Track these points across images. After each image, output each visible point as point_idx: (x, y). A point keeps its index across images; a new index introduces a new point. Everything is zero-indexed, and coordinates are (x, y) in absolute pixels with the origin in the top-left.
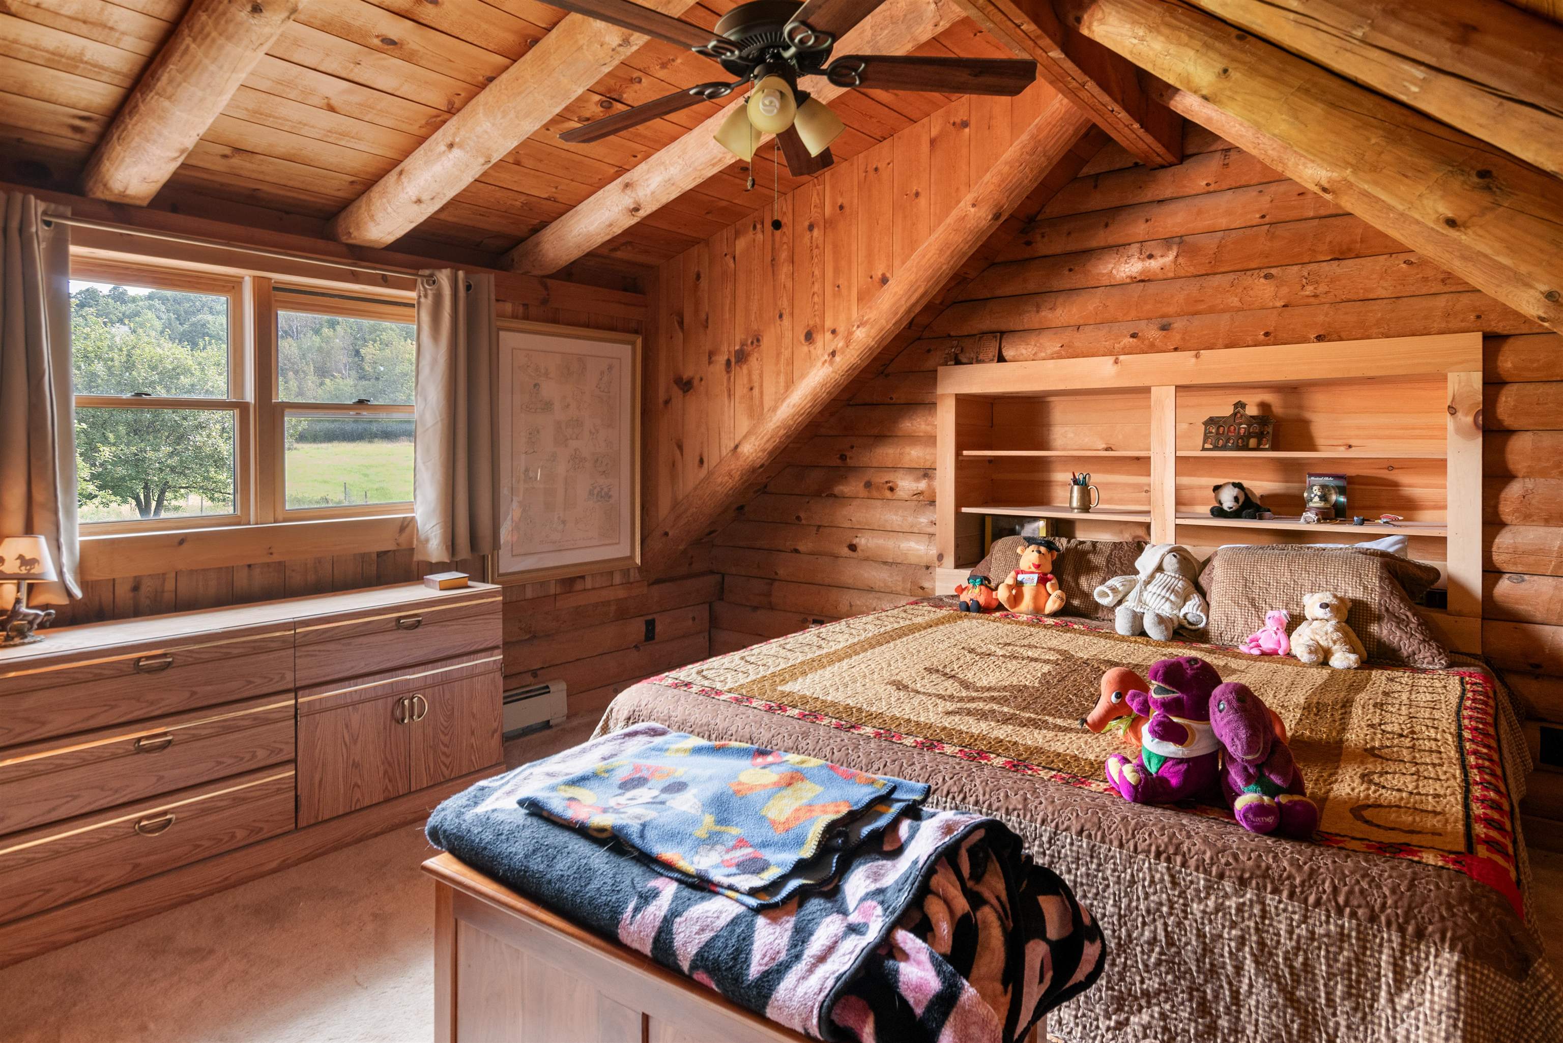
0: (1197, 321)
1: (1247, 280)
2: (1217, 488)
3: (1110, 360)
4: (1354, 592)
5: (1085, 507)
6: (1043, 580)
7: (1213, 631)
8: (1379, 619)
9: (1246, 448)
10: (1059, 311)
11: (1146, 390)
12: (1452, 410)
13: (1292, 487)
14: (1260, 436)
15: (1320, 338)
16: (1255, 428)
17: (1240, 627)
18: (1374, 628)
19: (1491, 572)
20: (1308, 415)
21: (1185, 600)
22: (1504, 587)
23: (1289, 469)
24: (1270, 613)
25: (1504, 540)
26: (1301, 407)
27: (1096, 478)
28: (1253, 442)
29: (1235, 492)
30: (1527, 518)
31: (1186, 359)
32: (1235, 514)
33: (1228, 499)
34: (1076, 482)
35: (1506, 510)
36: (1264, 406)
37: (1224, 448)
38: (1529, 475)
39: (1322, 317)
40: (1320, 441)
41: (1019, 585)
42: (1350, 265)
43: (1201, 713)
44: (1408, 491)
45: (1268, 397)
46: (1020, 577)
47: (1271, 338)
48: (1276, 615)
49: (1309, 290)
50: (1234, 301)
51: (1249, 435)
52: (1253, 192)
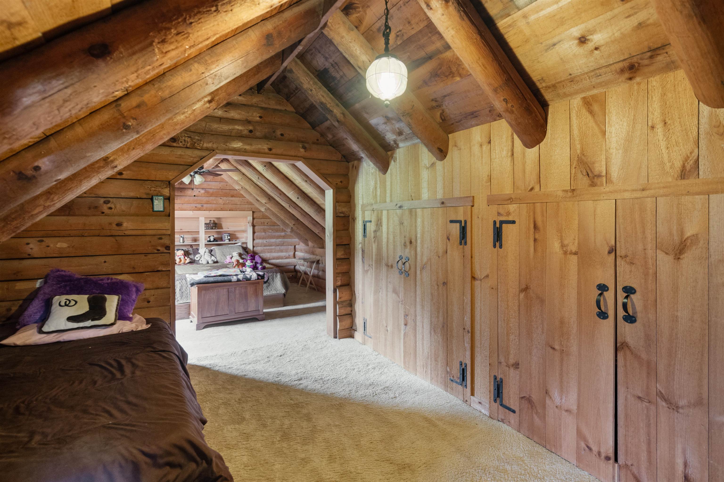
0: (208, 205)
1: (217, 198)
2: (209, 237)
3: (192, 211)
4: (240, 252)
5: (184, 242)
6: (184, 257)
7: (219, 261)
8: (243, 255)
9: (212, 229)
10: (178, 200)
11: (199, 218)
12: (249, 223)
13: (219, 236)
14: (215, 227)
15: (230, 210)
16: (214, 225)
17: (223, 260)
18: (242, 256)
19: (253, 247)
20: (222, 223)
21: (211, 257)
22: (255, 248)
23: (218, 233)
24: (227, 257)
25: (255, 242)
26: (220, 221)
27: (185, 236)
28: (214, 228)
29: (213, 237)
30: (257, 238)
31: (207, 212)
32: (213, 241)
33: (212, 239)
34: (181, 237)
35: (255, 237)
36: (214, 221)
37: (208, 229)
38: (259, 232)
39: (230, 206)
40: (224, 227)
41: (180, 258)
42: (233, 198)
44: (237, 236)
45: (214, 219)
46: (179, 257)
47: (222, 210)
48: (228, 257)
49: (227, 202)
50: (215, 202)
51: (213, 227)
52: (218, 183)
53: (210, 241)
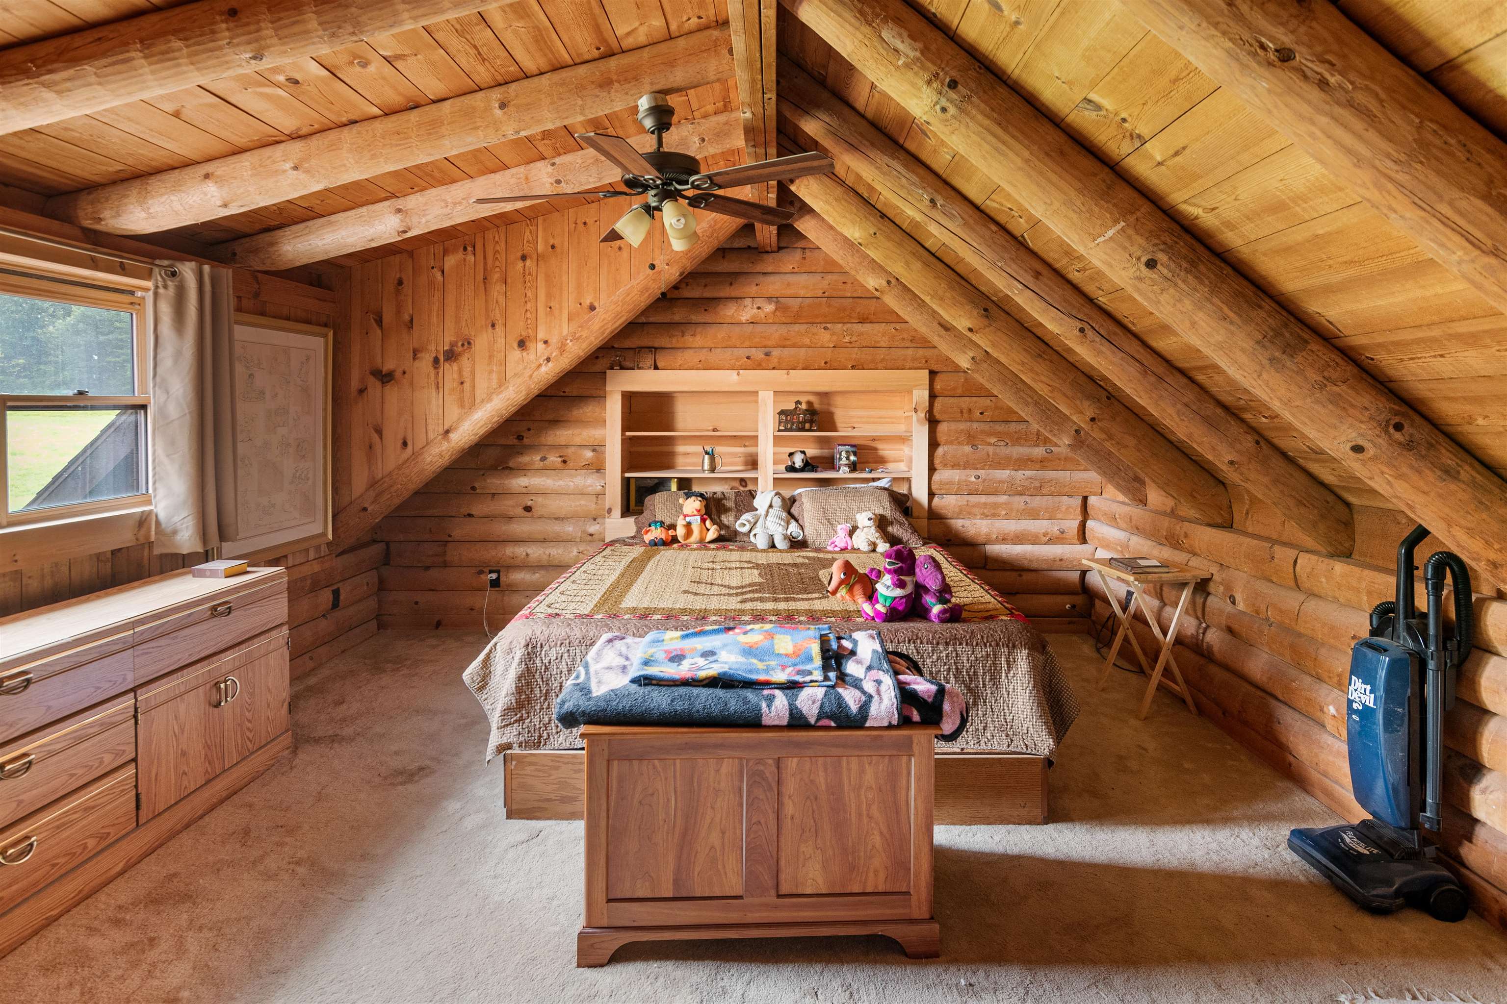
0: (786, 351)
1: (814, 329)
2: (791, 454)
3: (735, 372)
4: (880, 511)
5: (713, 470)
6: (703, 521)
7: (810, 540)
8: (892, 523)
9: (803, 429)
10: (698, 338)
11: (757, 392)
12: (916, 410)
13: (825, 452)
14: (811, 422)
15: (853, 367)
16: (808, 417)
17: (823, 537)
18: (890, 529)
19: (931, 495)
20: (833, 409)
21: (788, 523)
22: (936, 501)
23: (823, 442)
24: (839, 527)
25: (936, 477)
26: (829, 404)
27: (719, 449)
28: (807, 426)
29: (802, 456)
30: (945, 466)
31: (779, 375)
32: (802, 470)
33: (798, 461)
34: (707, 453)
35: (937, 461)
36: (809, 403)
37: (791, 430)
38: (951, 443)
39: (855, 354)
40: (839, 425)
41: (689, 524)
42: (866, 328)
43: (911, 572)
44: (881, 453)
45: (812, 398)
46: (688, 519)
47: (828, 365)
48: (842, 529)
49: (847, 339)
50: (807, 341)
51: (805, 422)
52: (818, 277)
53: (791, 469)
